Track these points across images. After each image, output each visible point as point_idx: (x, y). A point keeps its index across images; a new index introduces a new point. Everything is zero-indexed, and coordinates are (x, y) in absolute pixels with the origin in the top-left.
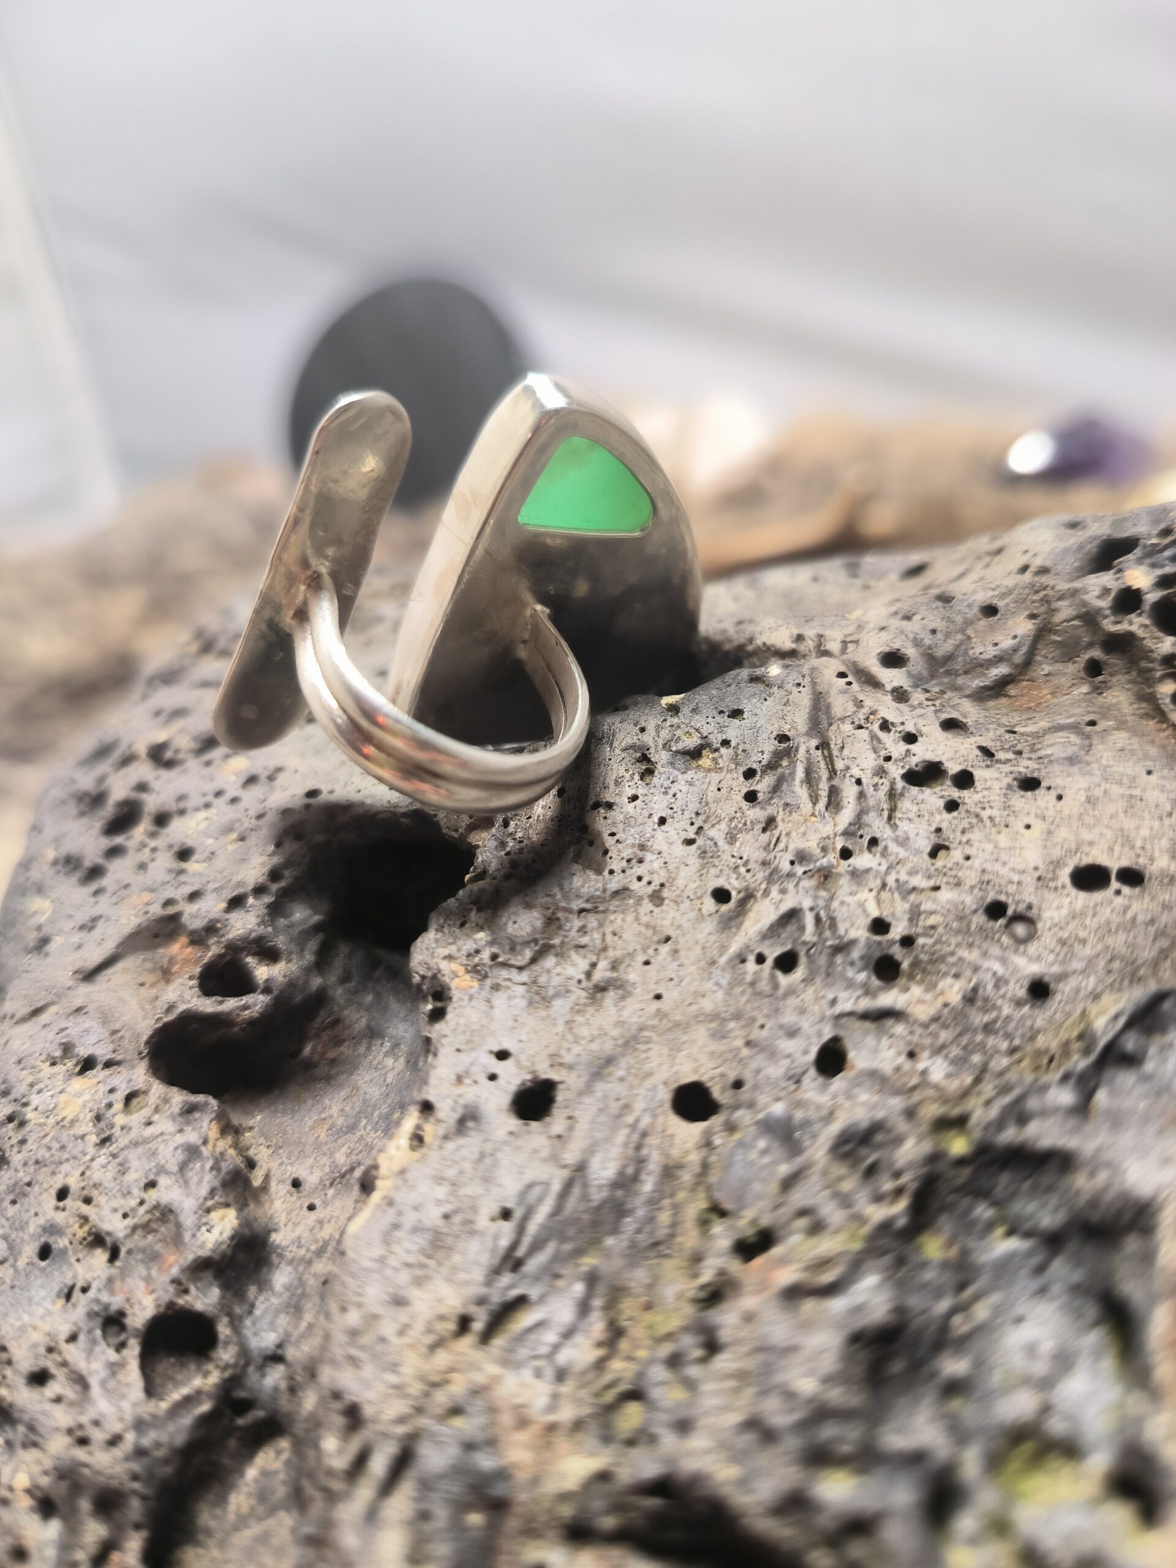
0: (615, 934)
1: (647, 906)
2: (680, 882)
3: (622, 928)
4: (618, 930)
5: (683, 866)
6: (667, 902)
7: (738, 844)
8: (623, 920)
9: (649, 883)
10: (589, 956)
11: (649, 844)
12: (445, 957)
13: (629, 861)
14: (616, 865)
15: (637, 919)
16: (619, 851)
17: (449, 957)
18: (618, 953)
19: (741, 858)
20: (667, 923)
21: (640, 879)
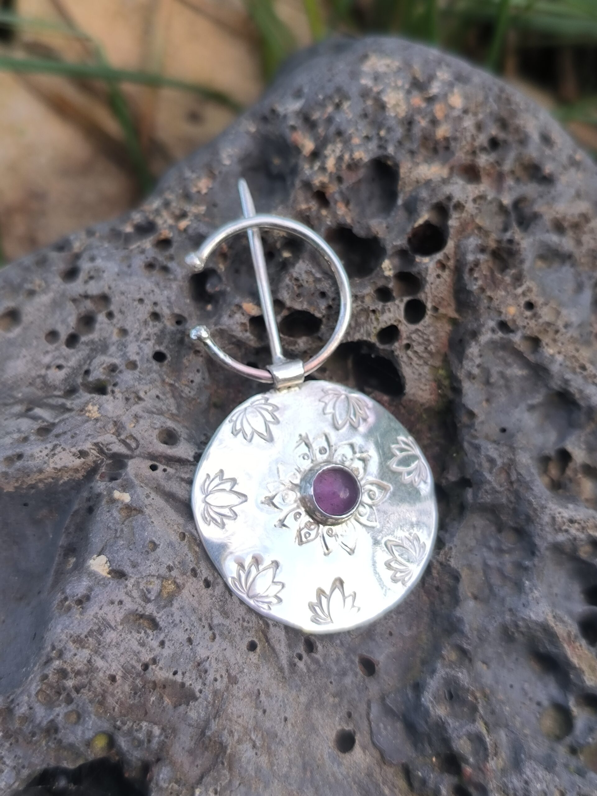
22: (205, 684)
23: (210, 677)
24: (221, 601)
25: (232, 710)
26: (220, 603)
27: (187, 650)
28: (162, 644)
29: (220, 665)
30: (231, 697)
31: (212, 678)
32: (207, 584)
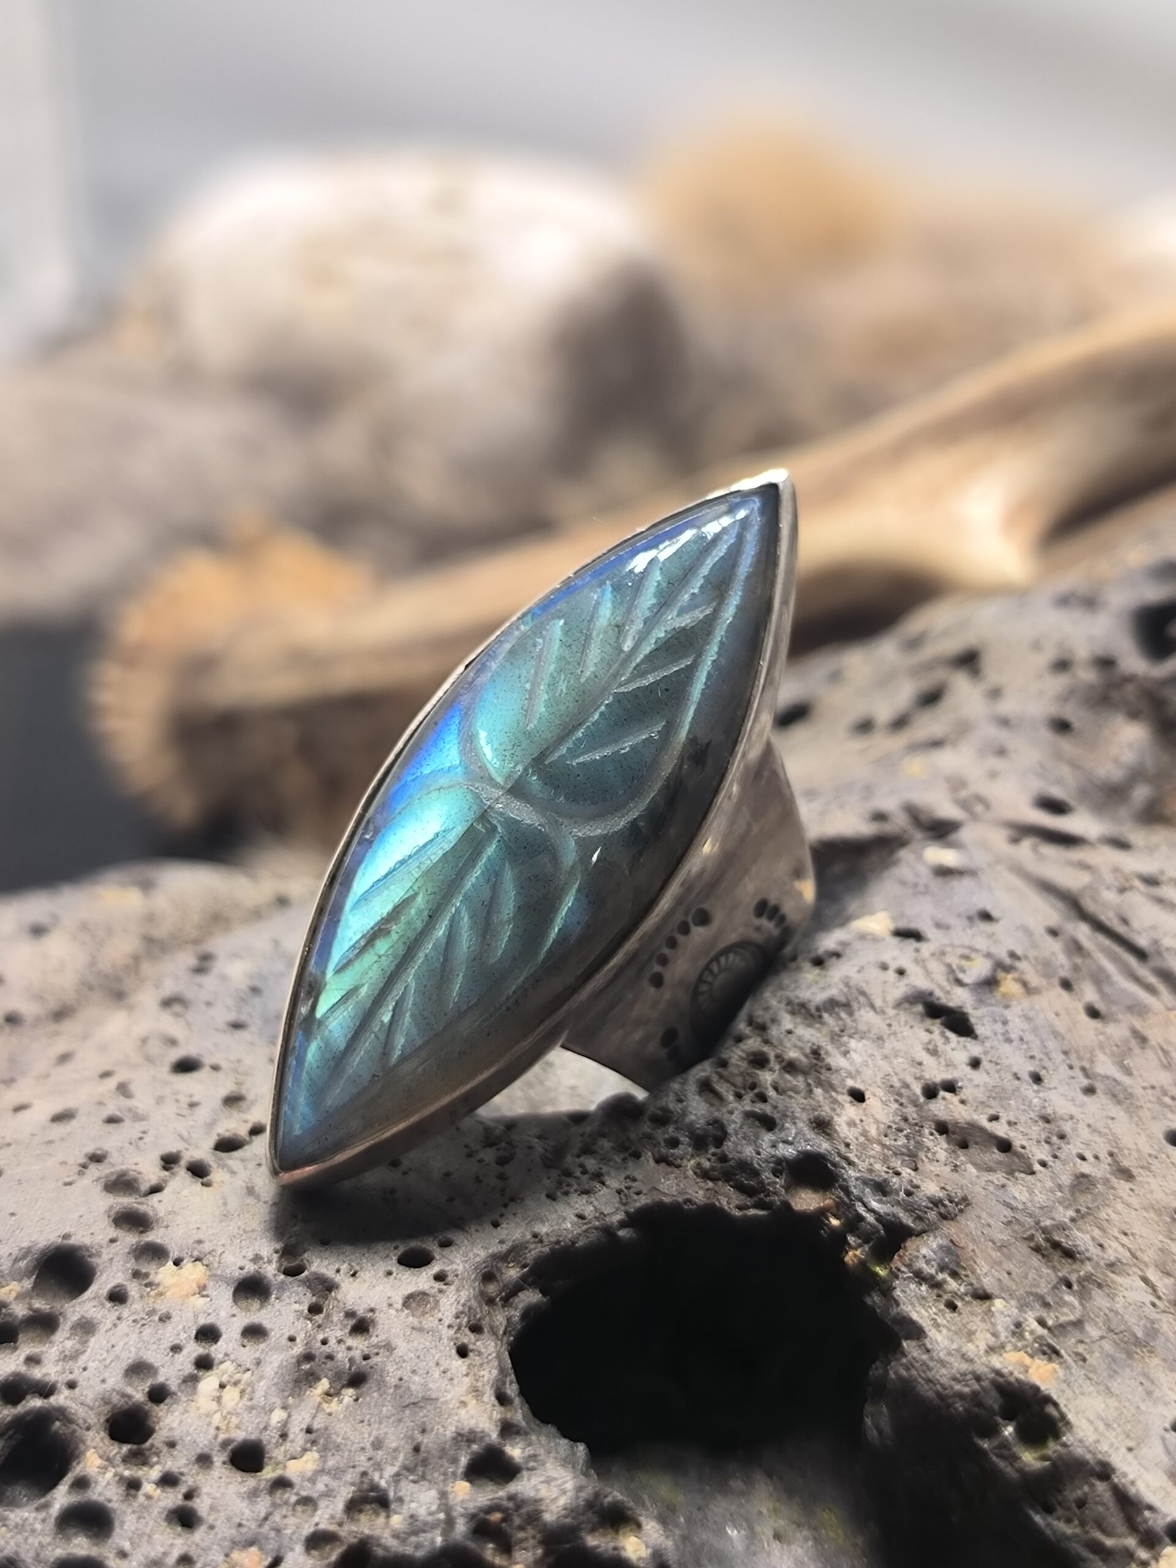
0: (1126, 1234)
1: (1123, 1187)
2: (1127, 1141)
3: (1125, 1222)
4: (1125, 1228)
5: (1110, 1122)
6: (1135, 1172)
7: (1135, 1073)
8: (1118, 1213)
9: (1096, 1157)
10: (1131, 1273)
11: (1049, 1111)
12: (987, 1352)
13: (1048, 1142)
14: (1040, 1153)
15: (1128, 1205)
16: (1024, 1134)
17: (991, 1350)
18: (1150, 1252)
19: (1153, 1087)
20: (1159, 1195)
21: (1083, 1158)
22: (1055, 1157)
23: (1071, 1149)
24: (1117, 1046)
25: (1108, 1215)
26: (1115, 1049)
27: (1029, 1089)
28: (975, 1064)
29: (1098, 1139)
30: (1111, 1197)
31: (1074, 1152)
32: (1093, 1013)
